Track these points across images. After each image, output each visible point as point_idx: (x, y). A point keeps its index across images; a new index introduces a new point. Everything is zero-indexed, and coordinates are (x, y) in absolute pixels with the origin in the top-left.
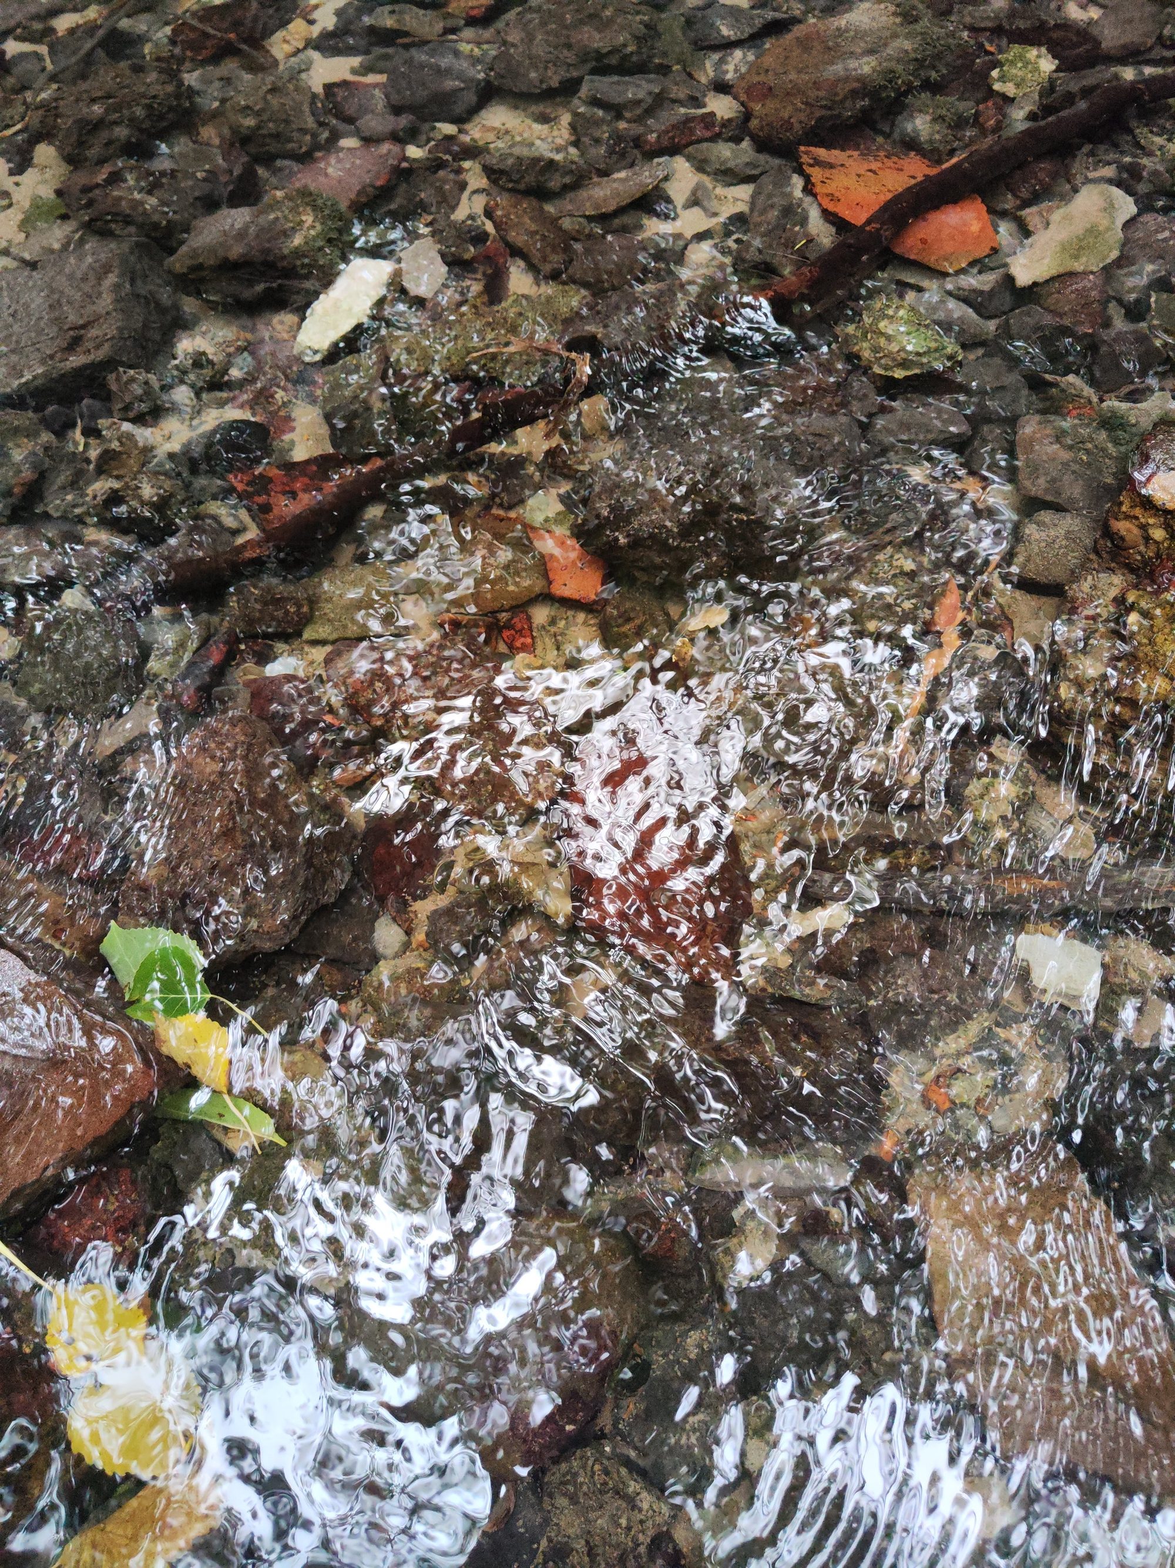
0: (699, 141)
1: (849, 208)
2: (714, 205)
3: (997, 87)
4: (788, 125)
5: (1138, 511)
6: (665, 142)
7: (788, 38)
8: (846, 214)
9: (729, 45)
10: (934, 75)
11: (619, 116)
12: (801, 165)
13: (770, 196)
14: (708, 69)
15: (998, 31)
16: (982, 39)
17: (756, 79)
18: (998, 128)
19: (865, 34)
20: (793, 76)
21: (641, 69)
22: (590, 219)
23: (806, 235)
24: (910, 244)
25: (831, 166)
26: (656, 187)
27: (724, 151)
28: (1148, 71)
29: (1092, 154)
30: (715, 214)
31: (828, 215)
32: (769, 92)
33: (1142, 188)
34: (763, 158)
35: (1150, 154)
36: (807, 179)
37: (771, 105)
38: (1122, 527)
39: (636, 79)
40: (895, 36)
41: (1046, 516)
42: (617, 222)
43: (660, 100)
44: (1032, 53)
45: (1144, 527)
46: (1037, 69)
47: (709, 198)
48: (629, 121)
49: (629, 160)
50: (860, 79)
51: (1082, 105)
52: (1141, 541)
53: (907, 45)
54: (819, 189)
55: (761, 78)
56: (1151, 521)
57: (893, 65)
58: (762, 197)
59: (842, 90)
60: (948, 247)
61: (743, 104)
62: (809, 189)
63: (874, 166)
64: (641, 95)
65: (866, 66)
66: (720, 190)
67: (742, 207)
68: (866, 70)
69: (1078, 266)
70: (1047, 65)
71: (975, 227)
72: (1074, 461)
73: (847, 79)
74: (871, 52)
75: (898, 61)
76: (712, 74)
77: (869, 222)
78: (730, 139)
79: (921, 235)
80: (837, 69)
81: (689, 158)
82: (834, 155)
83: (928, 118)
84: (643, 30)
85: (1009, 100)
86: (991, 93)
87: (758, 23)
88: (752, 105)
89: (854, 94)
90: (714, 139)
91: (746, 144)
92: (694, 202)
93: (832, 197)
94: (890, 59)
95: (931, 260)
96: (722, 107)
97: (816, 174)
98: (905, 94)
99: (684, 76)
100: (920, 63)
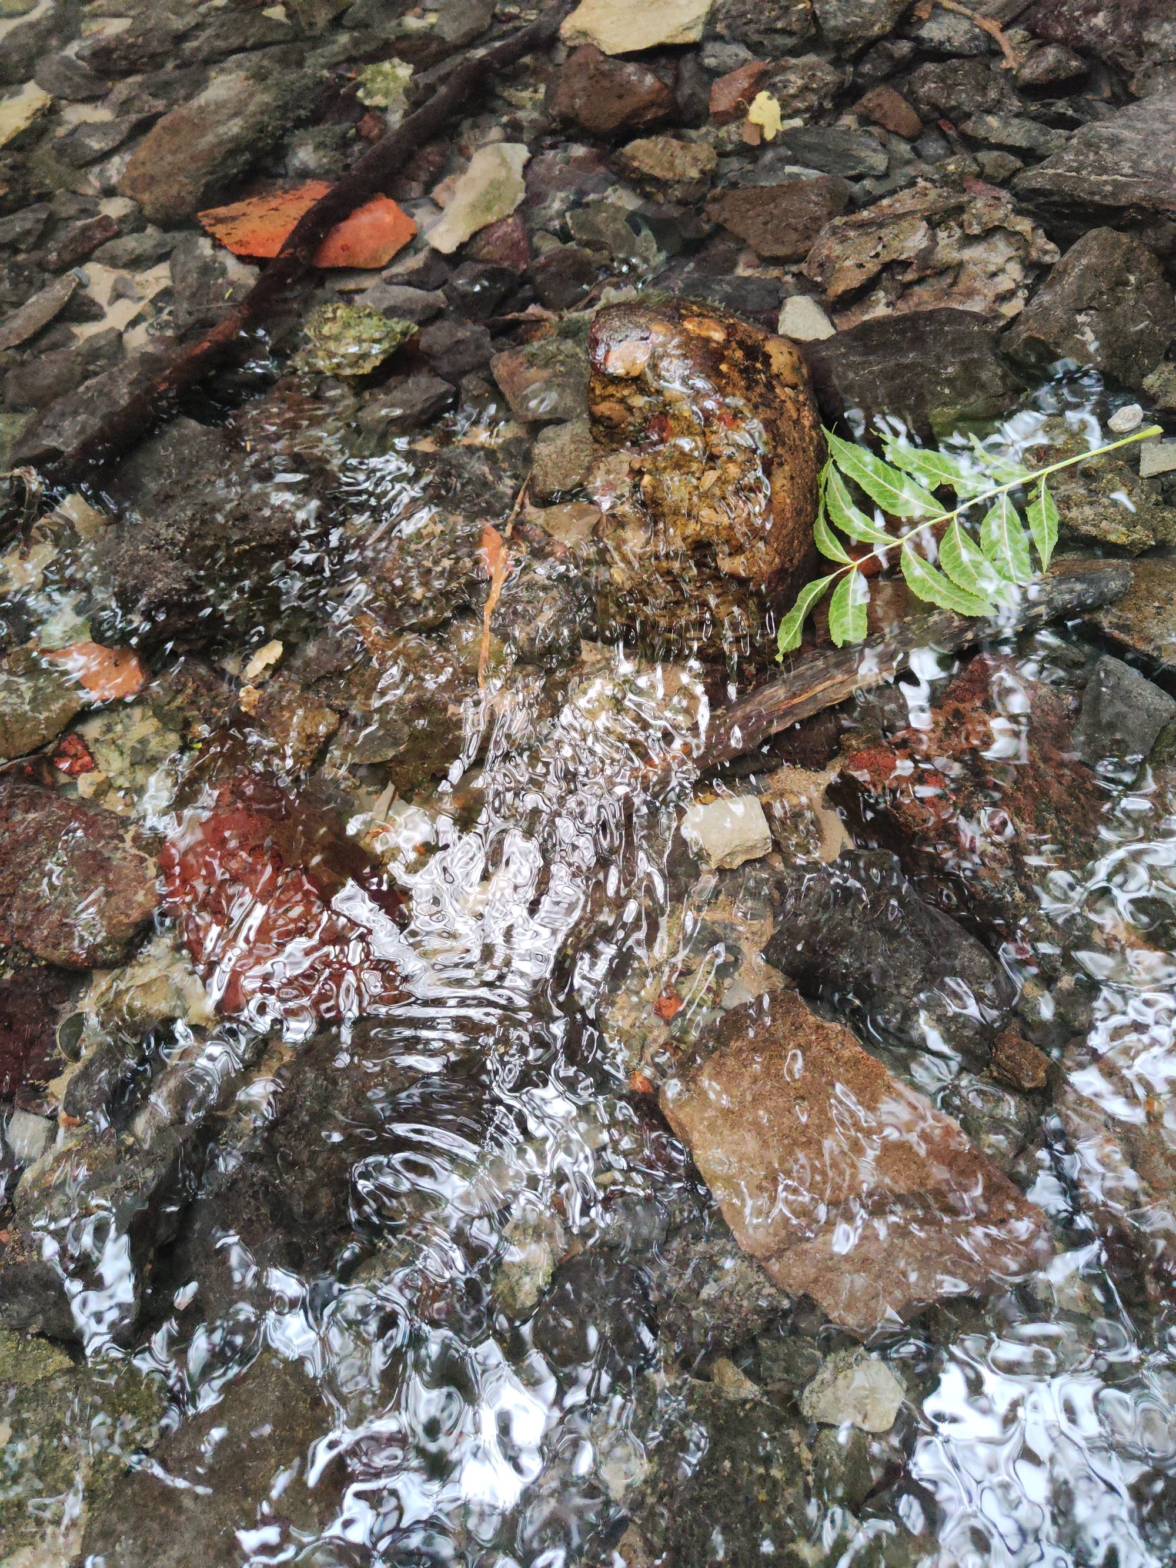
0: (101, 243)
1: (263, 246)
2: (138, 291)
3: (367, 102)
4: (181, 200)
5: (611, 390)
6: (67, 257)
7: (156, 129)
8: (261, 252)
9: (105, 156)
10: (302, 112)
11: (16, 251)
12: (203, 228)
13: (184, 264)
14: (93, 182)
15: (351, 60)
16: (341, 72)
17: (135, 174)
18: (382, 132)
19: (225, 102)
20: (169, 158)
21: (21, 203)
22: (17, 347)
23: (231, 284)
24: (333, 254)
25: (233, 219)
26: (74, 295)
27: (130, 244)
28: (497, 44)
29: (474, 126)
30: (141, 298)
31: (242, 259)
32: (152, 181)
33: (527, 136)
34: (168, 237)
35: (522, 107)
36: (212, 236)
37: (158, 190)
38: (603, 408)
39: (20, 215)
40: (251, 95)
41: (549, 432)
42: (44, 343)
43: (51, 225)
44: (386, 66)
45: (622, 401)
46: (396, 78)
47: (132, 287)
48: (28, 251)
49: (38, 284)
50: (235, 139)
51: (443, 90)
52: (627, 414)
53: (266, 98)
54: (225, 241)
55: (142, 170)
56: (626, 392)
57: (259, 117)
58: (178, 268)
59: (218, 155)
60: (372, 244)
61: (131, 198)
62: (217, 245)
63: (274, 203)
64: (28, 225)
65: (234, 127)
66: (139, 277)
67: (166, 283)
68: (236, 130)
69: (491, 218)
70: (404, 71)
71: (388, 219)
72: (555, 375)
73: (220, 143)
74: (236, 114)
75: (262, 113)
76: (97, 184)
77: (282, 251)
78: (134, 231)
79: (341, 243)
80: (210, 138)
81: (99, 260)
82: (236, 208)
83: (310, 148)
84: (10, 173)
85: (384, 110)
86: (366, 109)
87: (125, 127)
88: (139, 196)
89: (232, 153)
90: (118, 235)
91: (150, 230)
92: (118, 295)
93: (240, 243)
94: (254, 115)
95: (360, 261)
96: (115, 208)
97: (220, 230)
98: (281, 137)
99: (69, 196)
100: (284, 108)
